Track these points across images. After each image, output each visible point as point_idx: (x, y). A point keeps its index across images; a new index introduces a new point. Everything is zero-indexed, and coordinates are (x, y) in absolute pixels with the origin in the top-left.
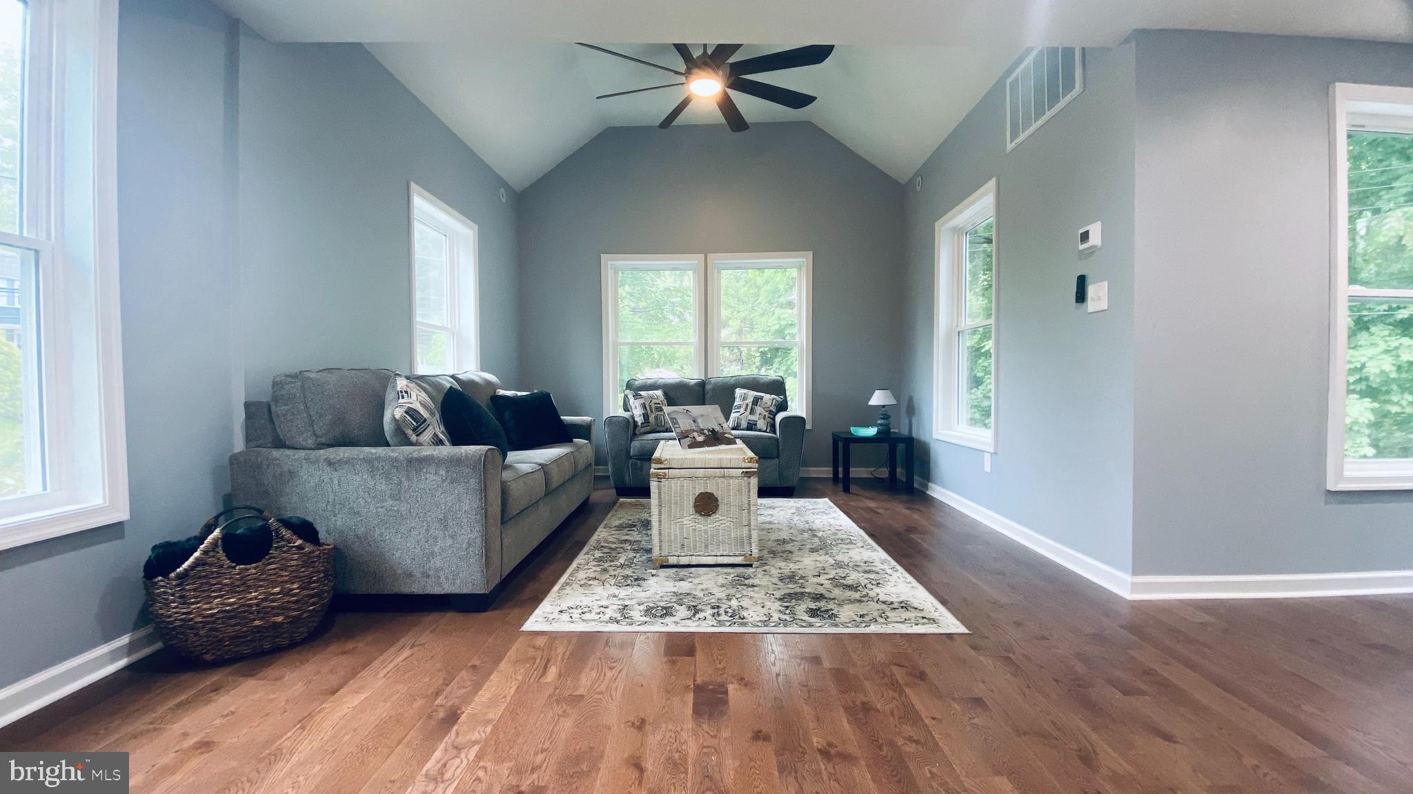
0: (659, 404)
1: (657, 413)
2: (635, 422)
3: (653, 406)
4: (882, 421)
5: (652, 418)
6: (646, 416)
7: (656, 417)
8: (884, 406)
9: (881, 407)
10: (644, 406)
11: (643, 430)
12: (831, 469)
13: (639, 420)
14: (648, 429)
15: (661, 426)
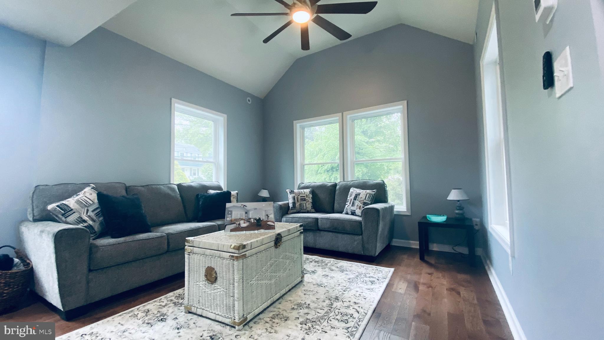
0: (304, 197)
1: (302, 202)
2: (289, 207)
3: (299, 198)
4: (459, 211)
5: (297, 205)
6: (294, 203)
7: (300, 205)
8: (458, 201)
9: (457, 201)
10: (294, 198)
11: (292, 211)
12: (418, 242)
13: (291, 205)
14: (295, 211)
15: (304, 209)
